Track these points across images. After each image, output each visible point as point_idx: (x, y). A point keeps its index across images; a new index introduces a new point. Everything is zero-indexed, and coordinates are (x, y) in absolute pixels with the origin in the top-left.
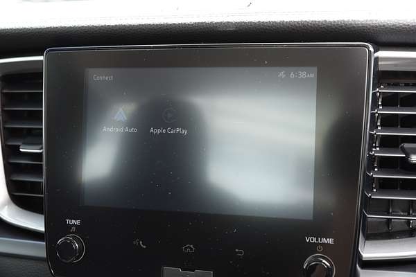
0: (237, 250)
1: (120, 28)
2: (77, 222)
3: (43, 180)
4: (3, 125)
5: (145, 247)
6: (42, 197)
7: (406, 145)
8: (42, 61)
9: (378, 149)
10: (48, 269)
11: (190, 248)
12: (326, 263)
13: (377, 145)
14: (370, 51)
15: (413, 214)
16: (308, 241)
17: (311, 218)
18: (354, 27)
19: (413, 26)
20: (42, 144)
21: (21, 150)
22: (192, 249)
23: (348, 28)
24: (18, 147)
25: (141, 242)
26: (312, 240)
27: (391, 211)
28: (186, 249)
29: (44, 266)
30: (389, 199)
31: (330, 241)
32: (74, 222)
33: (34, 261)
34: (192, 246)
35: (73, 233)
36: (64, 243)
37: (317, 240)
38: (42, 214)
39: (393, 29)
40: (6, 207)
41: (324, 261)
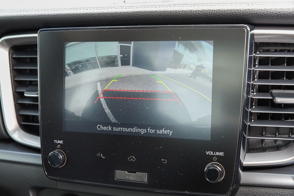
0: (162, 160)
1: (86, 16)
2: (61, 142)
3: (39, 114)
4: (13, 78)
5: (104, 158)
6: (39, 125)
7: (274, 91)
8: (36, 37)
9: (255, 94)
10: (44, 172)
11: (133, 158)
12: (219, 168)
13: (255, 91)
14: (247, 30)
15: (279, 136)
16: (207, 154)
17: (209, 139)
18: (237, 14)
19: (276, 13)
20: (38, 91)
21: (25, 95)
22: (134, 159)
23: (234, 15)
24: (23, 93)
25: (102, 155)
26: (210, 153)
27: (264, 134)
28: (130, 159)
29: (41, 170)
30: (263, 127)
31: (221, 154)
32: (59, 142)
33: (34, 167)
34: (134, 157)
35: (59, 149)
36: (53, 155)
37: (213, 153)
38: (39, 136)
39: (262, 15)
40: (17, 132)
41: (218, 167)
